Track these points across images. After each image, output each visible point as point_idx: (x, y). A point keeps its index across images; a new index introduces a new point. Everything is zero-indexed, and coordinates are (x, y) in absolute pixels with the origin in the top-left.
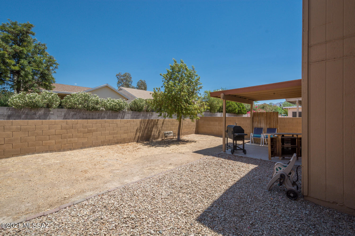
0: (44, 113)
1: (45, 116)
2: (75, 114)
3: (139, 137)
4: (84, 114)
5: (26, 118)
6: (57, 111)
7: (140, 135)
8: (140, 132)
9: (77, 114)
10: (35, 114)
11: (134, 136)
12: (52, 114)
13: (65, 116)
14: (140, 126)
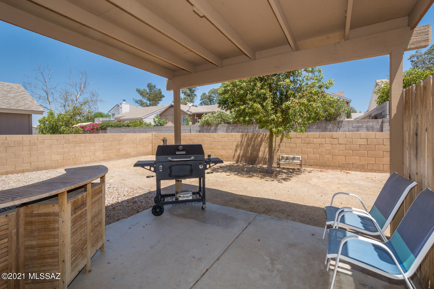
0: (215, 128)
1: (215, 131)
2: (233, 129)
3: (239, 155)
4: (240, 129)
5: (206, 132)
6: (221, 126)
7: (241, 154)
8: (241, 149)
9: (235, 128)
10: (210, 129)
11: (233, 154)
12: (219, 129)
13: (227, 130)
14: (241, 142)
